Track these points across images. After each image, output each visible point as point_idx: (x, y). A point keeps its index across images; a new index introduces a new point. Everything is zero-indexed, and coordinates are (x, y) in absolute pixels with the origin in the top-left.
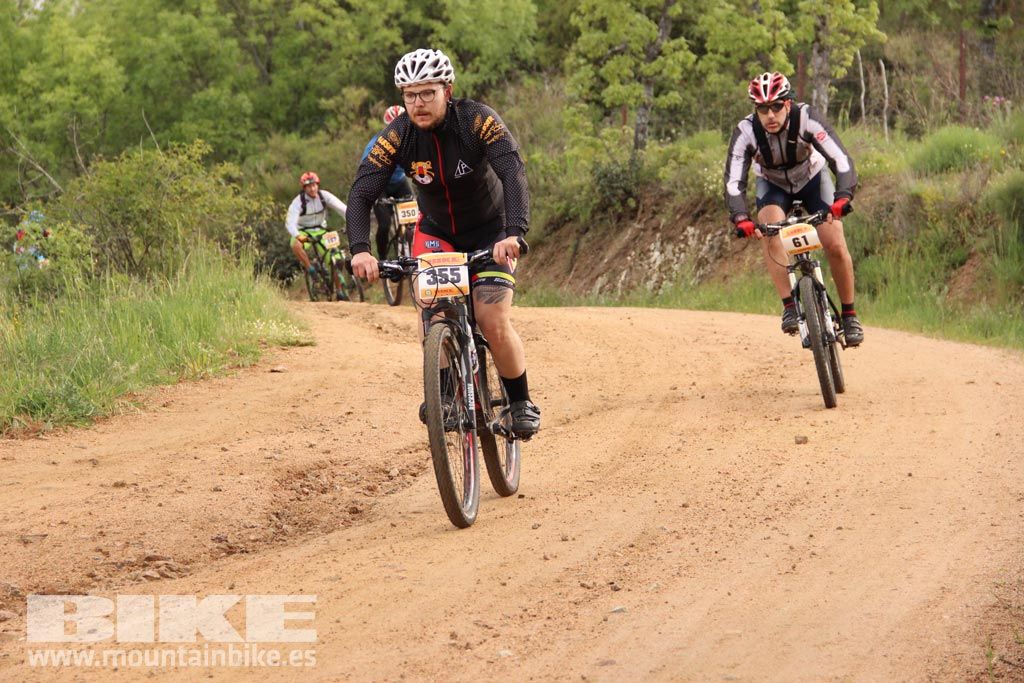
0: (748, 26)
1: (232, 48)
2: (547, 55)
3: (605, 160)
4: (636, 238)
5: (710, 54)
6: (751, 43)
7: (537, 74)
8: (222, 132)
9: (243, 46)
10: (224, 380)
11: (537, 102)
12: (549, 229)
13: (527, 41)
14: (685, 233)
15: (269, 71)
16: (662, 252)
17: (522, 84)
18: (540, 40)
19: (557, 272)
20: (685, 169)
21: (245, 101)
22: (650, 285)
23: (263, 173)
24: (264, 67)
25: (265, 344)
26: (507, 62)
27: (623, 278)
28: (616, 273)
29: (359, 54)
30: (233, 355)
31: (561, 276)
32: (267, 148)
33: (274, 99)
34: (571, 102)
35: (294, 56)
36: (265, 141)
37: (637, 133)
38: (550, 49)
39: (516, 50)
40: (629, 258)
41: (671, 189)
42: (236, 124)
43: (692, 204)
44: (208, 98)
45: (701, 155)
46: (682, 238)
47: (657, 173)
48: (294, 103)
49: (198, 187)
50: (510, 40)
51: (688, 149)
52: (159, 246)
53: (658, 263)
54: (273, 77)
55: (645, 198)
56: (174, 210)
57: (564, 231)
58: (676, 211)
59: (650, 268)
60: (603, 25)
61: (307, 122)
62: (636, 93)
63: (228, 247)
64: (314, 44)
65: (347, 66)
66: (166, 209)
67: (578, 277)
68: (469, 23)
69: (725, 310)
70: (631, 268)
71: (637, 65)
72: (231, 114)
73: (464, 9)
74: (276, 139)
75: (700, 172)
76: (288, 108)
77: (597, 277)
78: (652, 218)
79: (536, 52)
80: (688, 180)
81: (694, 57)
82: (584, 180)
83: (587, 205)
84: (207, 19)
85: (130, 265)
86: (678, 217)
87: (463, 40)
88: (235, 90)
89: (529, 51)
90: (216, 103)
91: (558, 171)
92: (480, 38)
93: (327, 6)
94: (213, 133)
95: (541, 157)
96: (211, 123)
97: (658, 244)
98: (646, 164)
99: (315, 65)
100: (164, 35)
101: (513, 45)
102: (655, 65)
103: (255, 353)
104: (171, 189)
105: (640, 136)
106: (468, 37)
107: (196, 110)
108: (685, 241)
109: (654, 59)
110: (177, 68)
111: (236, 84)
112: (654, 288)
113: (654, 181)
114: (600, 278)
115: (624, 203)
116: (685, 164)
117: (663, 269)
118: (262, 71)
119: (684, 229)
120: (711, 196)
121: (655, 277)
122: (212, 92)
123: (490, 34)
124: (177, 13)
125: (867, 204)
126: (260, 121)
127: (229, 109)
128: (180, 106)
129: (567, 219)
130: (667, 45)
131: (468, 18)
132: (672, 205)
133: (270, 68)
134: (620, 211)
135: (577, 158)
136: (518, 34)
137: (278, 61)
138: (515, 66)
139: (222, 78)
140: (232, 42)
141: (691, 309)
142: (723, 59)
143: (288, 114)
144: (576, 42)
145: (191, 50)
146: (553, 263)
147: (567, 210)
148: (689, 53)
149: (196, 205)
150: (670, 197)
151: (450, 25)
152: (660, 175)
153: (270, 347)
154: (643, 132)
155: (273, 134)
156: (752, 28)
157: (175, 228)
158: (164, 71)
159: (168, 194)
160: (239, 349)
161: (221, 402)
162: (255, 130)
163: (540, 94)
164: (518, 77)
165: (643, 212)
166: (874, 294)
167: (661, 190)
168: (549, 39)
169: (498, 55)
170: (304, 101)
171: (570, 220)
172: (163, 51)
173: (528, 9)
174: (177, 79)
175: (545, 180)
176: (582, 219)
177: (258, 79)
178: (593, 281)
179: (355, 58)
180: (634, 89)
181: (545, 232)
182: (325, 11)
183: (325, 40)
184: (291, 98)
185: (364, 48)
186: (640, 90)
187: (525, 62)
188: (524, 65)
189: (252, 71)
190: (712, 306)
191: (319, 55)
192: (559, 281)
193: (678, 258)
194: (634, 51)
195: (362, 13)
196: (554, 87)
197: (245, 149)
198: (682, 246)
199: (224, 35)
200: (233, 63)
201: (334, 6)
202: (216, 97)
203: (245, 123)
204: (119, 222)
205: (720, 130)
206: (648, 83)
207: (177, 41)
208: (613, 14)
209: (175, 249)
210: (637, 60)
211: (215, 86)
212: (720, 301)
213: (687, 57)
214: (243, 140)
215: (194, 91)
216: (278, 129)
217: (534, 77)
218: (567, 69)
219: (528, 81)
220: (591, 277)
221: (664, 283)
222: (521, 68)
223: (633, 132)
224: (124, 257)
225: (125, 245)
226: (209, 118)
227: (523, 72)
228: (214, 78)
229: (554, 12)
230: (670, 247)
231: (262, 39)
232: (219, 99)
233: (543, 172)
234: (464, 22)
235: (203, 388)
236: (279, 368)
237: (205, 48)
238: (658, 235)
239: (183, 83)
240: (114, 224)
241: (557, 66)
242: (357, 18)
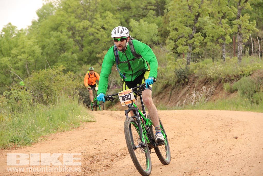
0: (218, 28)
1: (71, 41)
2: (161, 40)
3: (178, 68)
4: (188, 90)
5: (207, 37)
6: (219, 33)
7: (158, 45)
8: (69, 65)
9: (75, 41)
10: (69, 132)
11: (159, 53)
12: (163, 88)
13: (155, 36)
14: (202, 88)
15: (82, 47)
16: (196, 94)
17: (154, 48)
18: (159, 36)
19: (166, 101)
20: (201, 70)
21: (75, 56)
22: (193, 103)
23: (81, 76)
24: (81, 46)
25: (81, 122)
26: (149, 42)
27: (185, 102)
28: (183, 100)
29: (108, 42)
30: (72, 125)
31: (167, 102)
32: (82, 69)
33: (84, 55)
34: (168, 52)
35: (89, 43)
36: (81, 67)
37: (187, 60)
38: (162, 38)
39: (152, 39)
40: (186, 96)
41: (198, 76)
42: (73, 63)
43: (204, 80)
44: (65, 56)
45: (206, 66)
46: (201, 89)
47: (194, 71)
48: (89, 56)
49: (62, 79)
50: (151, 36)
51: (202, 64)
52: (51, 96)
53: (195, 97)
54: (83, 49)
55: (190, 79)
56: (55, 86)
57: (167, 89)
58: (199, 82)
59: (193, 98)
60: (176, 30)
61: (93, 61)
62: (187, 49)
63: (71, 96)
64: (95, 39)
65: (104, 45)
66: (53, 85)
67: (172, 102)
68: (138, 31)
69: (214, 109)
70: (187, 99)
71: (187, 41)
72: (72, 60)
73: (137, 27)
74: (84, 66)
75: (206, 70)
76: (88, 57)
77: (177, 102)
78: (193, 84)
79: (158, 39)
80: (203, 73)
81: (203, 38)
82: (172, 74)
83: (174, 81)
84: (64, 33)
85: (43, 102)
86: (200, 83)
87: (137, 36)
88: (73, 53)
89: (156, 39)
90: (67, 57)
91: (165, 72)
92: (142, 36)
93: (98, 28)
94: (67, 65)
95: (160, 68)
96: (66, 63)
97: (195, 91)
98: (190, 69)
99: (95, 45)
100: (52, 38)
101: (151, 37)
102: (192, 41)
103: (79, 124)
104: (54, 80)
105: (188, 61)
106: (138, 36)
107: (61, 59)
108: (202, 90)
109: (192, 39)
110: (56, 48)
111: (73, 52)
112: (194, 104)
113: (193, 74)
114: (178, 102)
115: (184, 80)
116: (202, 68)
117: (196, 99)
118: (80, 47)
119: (202, 87)
120: (210, 77)
121: (194, 101)
122: (66, 54)
123: (144, 34)
124: (56, 32)
125: (255, 78)
126: (80, 62)
127: (71, 58)
128: (57, 58)
129: (168, 85)
130: (195, 35)
131: (138, 30)
132: (198, 80)
133: (82, 46)
134: (183, 82)
135: (170, 68)
136: (153, 34)
137: (84, 44)
138: (152, 43)
139: (69, 50)
140: (71, 40)
141: (204, 110)
142: (212, 38)
143: (88, 59)
144: (169, 36)
145: (60, 42)
146: (164, 98)
147: (168, 83)
148: (202, 37)
149: (61, 84)
150: (198, 78)
151: (133, 32)
152: (194, 72)
153: (83, 123)
154: (189, 60)
155: (84, 65)
156: (219, 29)
157: (55, 91)
158: (52, 48)
159: (53, 81)
160: (74, 123)
161: (69, 138)
162: (79, 64)
163: (159, 51)
164: (153, 46)
165: (190, 82)
166: (258, 103)
167: (195, 76)
168: (162, 35)
169: (147, 41)
170: (92, 55)
171: (169, 86)
172: (52, 43)
173: (155, 27)
174: (56, 51)
175: (162, 74)
176: (172, 85)
177: (79, 50)
178: (176, 103)
179: (106, 43)
180: (186, 47)
181: (162, 89)
182: (98, 30)
183: (98, 38)
184: (89, 55)
185: (109, 40)
186: (188, 47)
187: (155, 42)
188: (154, 43)
189: (77, 48)
190: (211, 109)
191: (96, 42)
192: (166, 103)
193: (201, 95)
194: (186, 37)
195: (108, 30)
196: (163, 48)
197: (76, 70)
198: (202, 92)
199: (69, 37)
200: (72, 46)
201: (100, 28)
202: (67, 55)
203: (76, 62)
204: (39, 89)
205: (211, 59)
206: (190, 46)
207: (56, 40)
208: (179, 27)
209: (56, 97)
210: (187, 39)
211: (67, 52)
212: (213, 107)
213: (201, 38)
214: (75, 67)
215: (61, 54)
216: (85, 64)
217: (158, 46)
218: (167, 43)
219: (156, 47)
220: (175, 102)
221: (197, 102)
222: (154, 44)
223: (186, 60)
224: (41, 99)
225: (41, 96)
226: (65, 61)
227: (154, 45)
228: (66, 50)
229: (162, 28)
230: (198, 92)
231: (80, 38)
232: (68, 56)
233: (161, 72)
234: (137, 31)
235: (63, 134)
236: (85, 128)
237: (64, 41)
238: (195, 89)
239: (58, 52)
240: (38, 90)
241: (164, 43)
242: (107, 32)
